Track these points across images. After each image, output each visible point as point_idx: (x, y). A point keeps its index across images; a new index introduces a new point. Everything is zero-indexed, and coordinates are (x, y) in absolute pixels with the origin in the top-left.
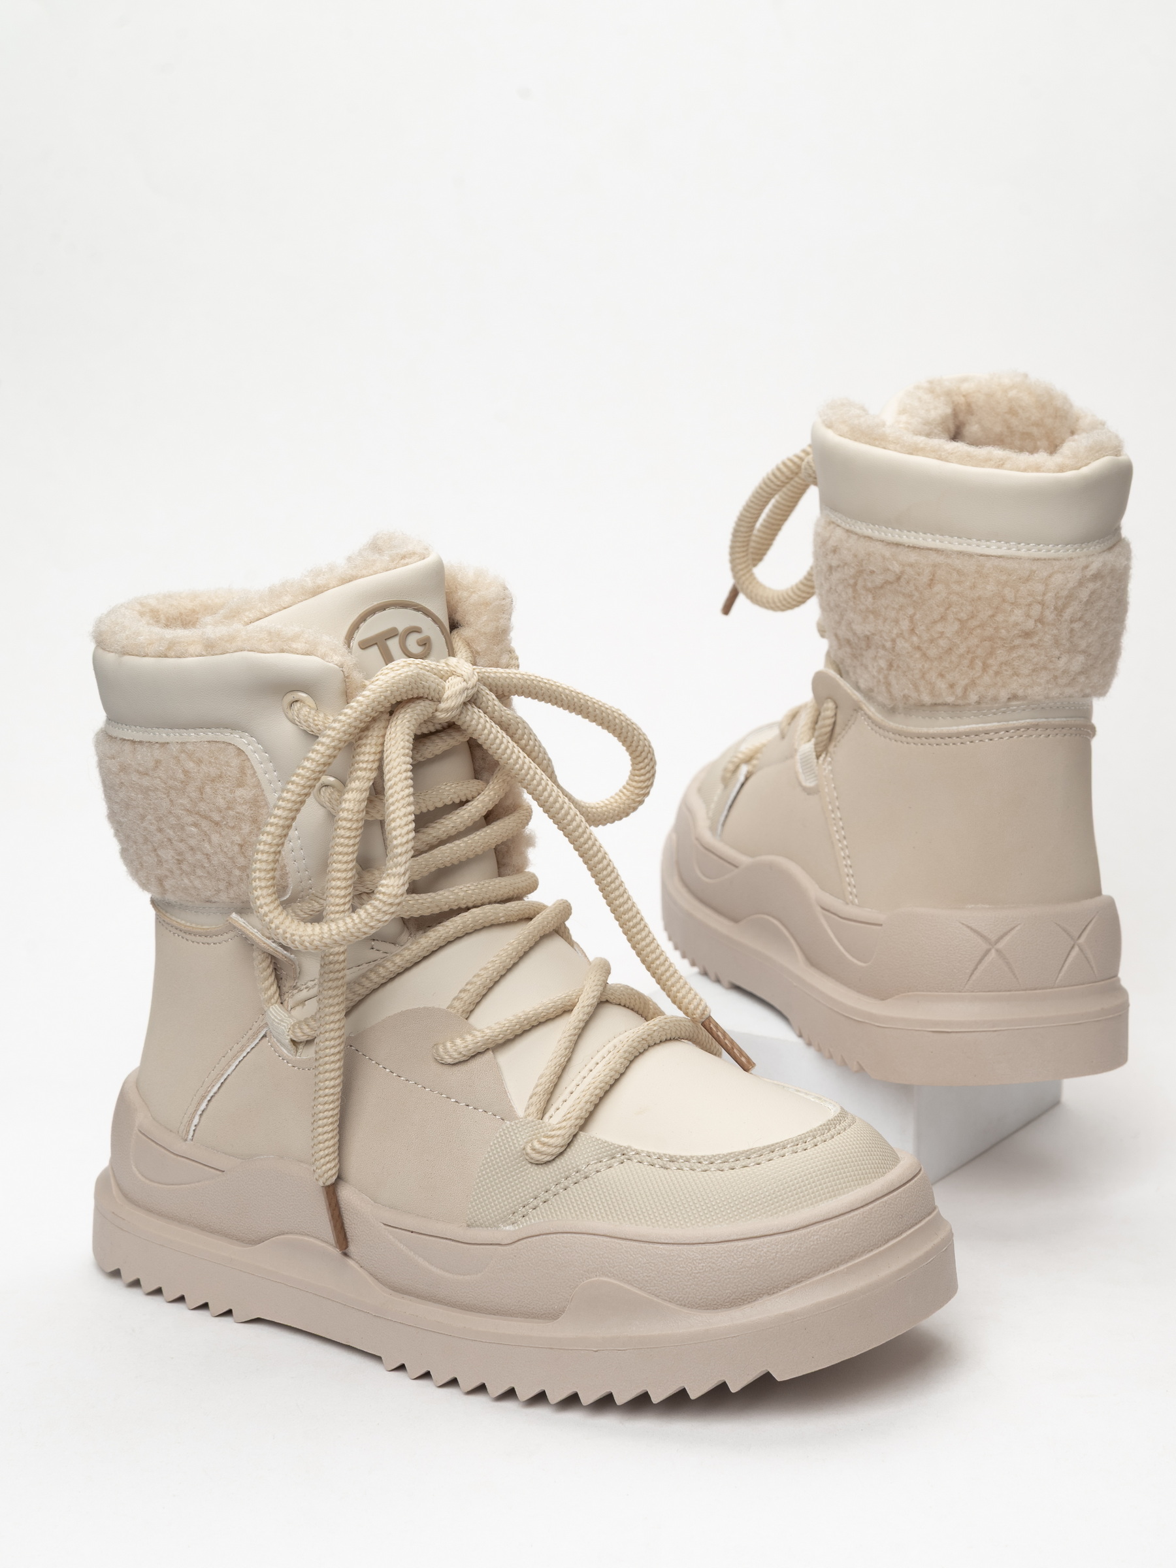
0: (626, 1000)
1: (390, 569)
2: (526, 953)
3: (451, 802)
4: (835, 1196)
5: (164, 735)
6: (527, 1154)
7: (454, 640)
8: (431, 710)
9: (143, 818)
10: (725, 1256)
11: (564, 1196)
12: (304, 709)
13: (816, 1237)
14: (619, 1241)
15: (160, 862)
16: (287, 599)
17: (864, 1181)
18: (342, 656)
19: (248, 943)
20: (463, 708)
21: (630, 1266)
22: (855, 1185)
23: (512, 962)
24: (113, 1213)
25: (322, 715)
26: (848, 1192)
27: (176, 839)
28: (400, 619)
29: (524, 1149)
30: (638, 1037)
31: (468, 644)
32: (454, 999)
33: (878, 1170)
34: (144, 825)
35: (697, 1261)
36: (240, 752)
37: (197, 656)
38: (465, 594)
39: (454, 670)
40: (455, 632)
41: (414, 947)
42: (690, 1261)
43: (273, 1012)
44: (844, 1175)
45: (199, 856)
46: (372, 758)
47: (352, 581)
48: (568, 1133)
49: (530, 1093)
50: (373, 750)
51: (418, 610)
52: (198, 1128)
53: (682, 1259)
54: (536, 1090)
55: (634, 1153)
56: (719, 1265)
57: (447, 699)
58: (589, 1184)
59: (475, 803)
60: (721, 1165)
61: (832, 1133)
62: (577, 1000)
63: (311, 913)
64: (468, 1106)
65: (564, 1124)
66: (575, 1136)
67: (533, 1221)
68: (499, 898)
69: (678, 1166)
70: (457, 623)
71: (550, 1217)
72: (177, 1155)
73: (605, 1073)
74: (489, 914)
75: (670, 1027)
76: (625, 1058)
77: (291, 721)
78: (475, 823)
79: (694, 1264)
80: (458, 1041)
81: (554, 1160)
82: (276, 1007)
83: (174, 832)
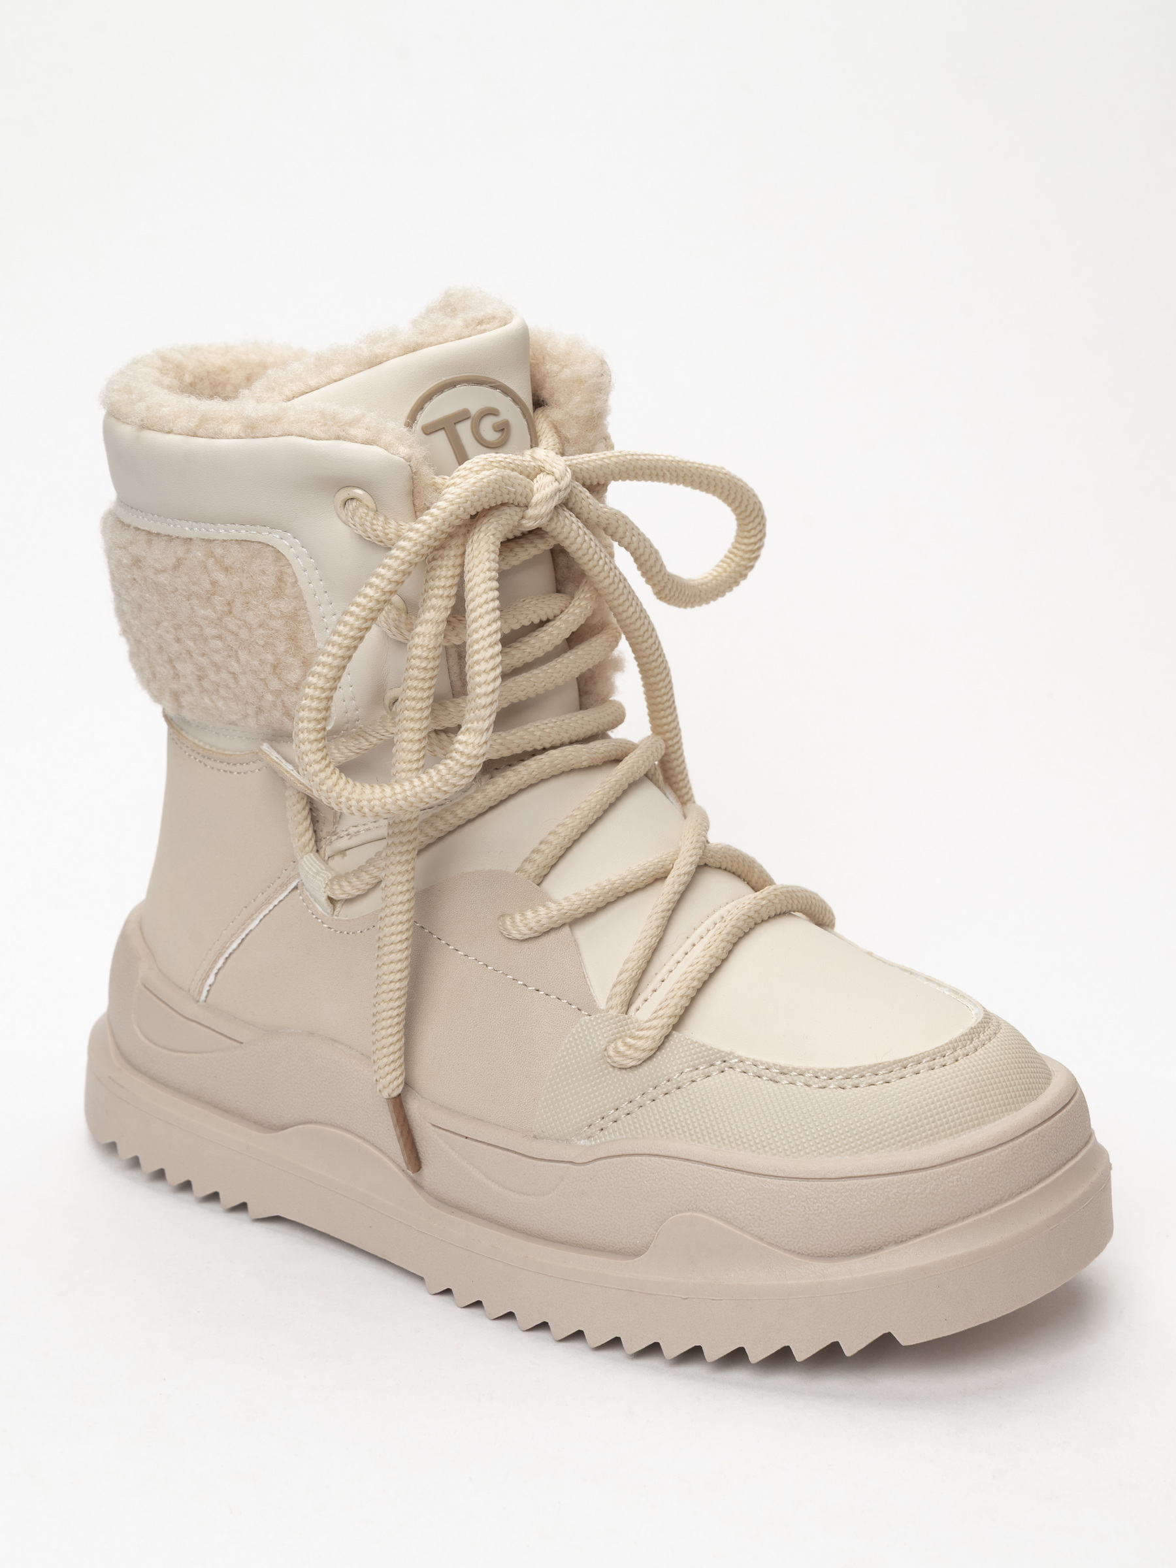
0: (727, 863)
1: (464, 338)
2: (612, 805)
3: (529, 623)
4: (979, 1125)
5: (187, 529)
6: (609, 1057)
7: (538, 421)
8: (517, 518)
9: (158, 624)
10: (846, 1196)
11: (651, 1108)
12: (361, 510)
13: (955, 1177)
14: (718, 1170)
15: (177, 676)
16: (338, 370)
17: (1013, 1106)
18: (410, 447)
19: (279, 780)
20: (554, 513)
21: (730, 1201)
22: (1002, 1112)
23: (595, 817)
24: (110, 1077)
25: (381, 518)
26: (995, 1120)
27: (197, 651)
28: (472, 399)
29: (606, 1050)
30: (743, 915)
31: (555, 427)
32: (525, 861)
33: (1029, 1092)
34: (159, 631)
35: (812, 1200)
36: (279, 555)
37: (234, 438)
38: (555, 368)
39: (542, 465)
40: (540, 410)
41: (479, 796)
42: (804, 1199)
43: (308, 863)
44: (990, 1099)
45: (224, 675)
46: (449, 583)
47: (417, 350)
48: (660, 1035)
49: (613, 980)
50: (450, 573)
51: (495, 388)
52: (213, 988)
53: (793, 1196)
54: (621, 978)
55: (736, 1060)
56: (839, 1207)
57: (536, 505)
58: (683, 1096)
59: (557, 623)
60: (843, 1082)
61: (976, 1044)
62: (671, 866)
63: (358, 751)
64: (538, 990)
65: (655, 1023)
66: (667, 1037)
67: (613, 1136)
68: (582, 736)
69: (790, 1080)
70: (543, 401)
71: (634, 1133)
72: (188, 1019)
73: (705, 960)
74: (571, 757)
75: (780, 900)
76: (728, 942)
77: (344, 523)
78: (556, 647)
79: (808, 1203)
80: (529, 914)
81: (641, 1064)
82: (310, 856)
83: (195, 644)
